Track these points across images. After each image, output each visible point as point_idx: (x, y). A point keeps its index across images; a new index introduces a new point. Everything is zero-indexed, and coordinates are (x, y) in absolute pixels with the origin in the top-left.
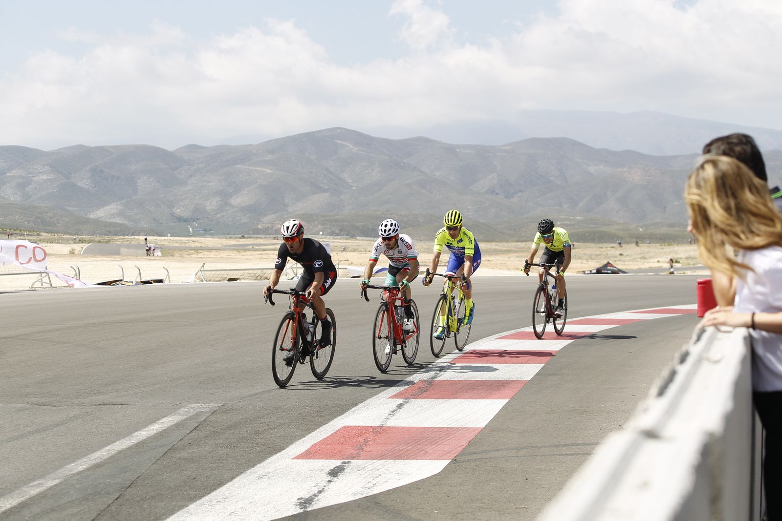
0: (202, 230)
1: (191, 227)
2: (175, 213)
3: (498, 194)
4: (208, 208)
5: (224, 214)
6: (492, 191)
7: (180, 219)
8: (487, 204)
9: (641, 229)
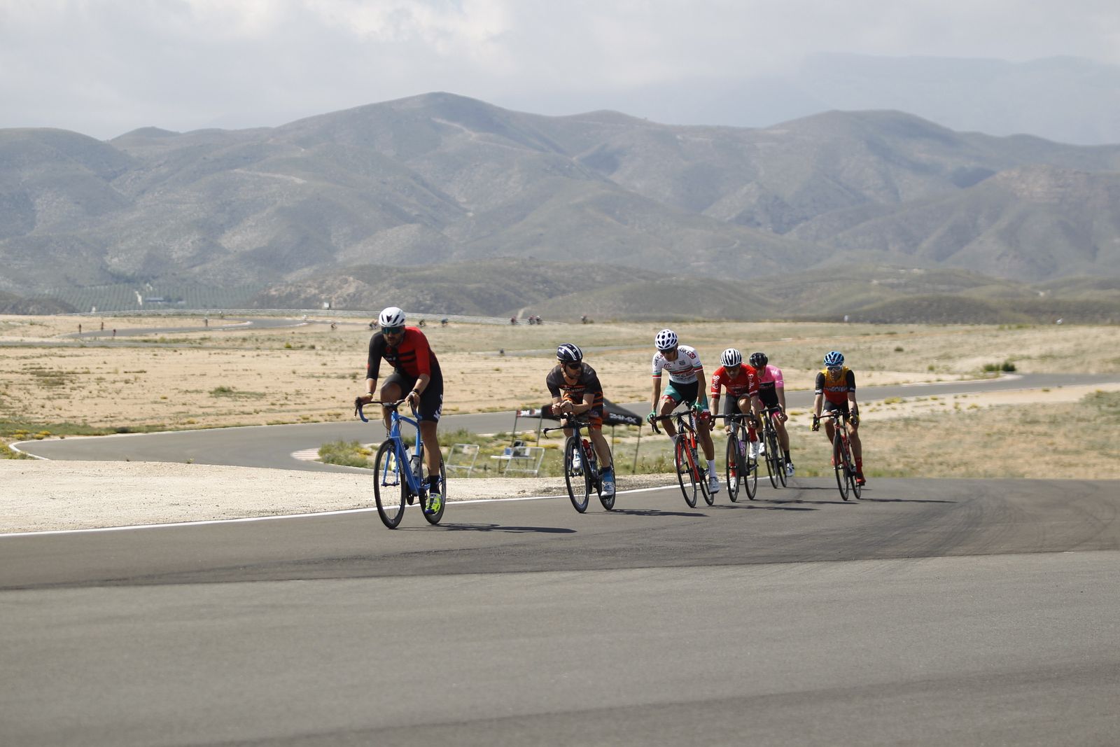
0: (161, 299)
1: (140, 294)
2: (108, 266)
3: (759, 224)
4: (174, 256)
5: (209, 266)
6: (747, 219)
7: (118, 278)
8: (736, 245)
9: (1042, 294)
